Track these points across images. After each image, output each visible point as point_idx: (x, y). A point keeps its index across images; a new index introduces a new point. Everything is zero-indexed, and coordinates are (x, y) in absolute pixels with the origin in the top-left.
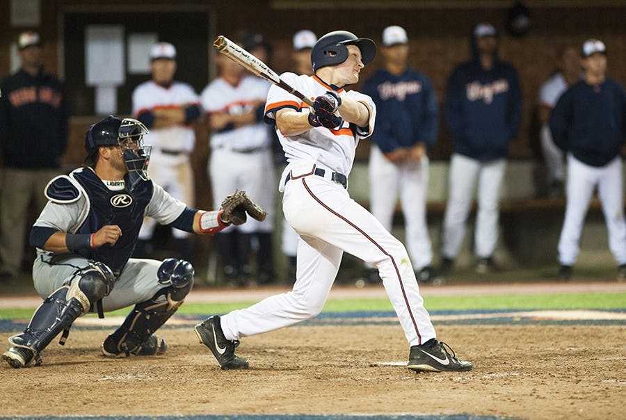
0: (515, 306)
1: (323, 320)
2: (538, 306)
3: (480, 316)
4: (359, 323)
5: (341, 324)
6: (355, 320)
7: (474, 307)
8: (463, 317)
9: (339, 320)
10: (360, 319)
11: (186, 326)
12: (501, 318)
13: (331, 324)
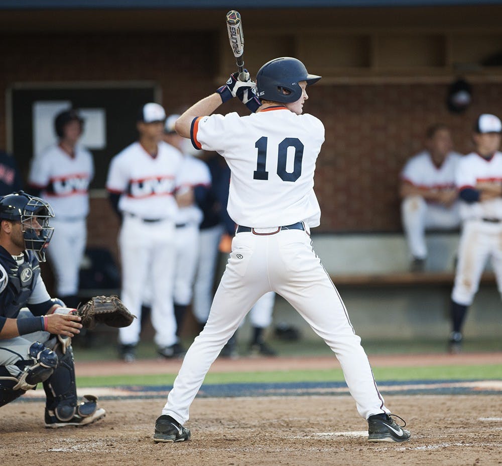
0: (457, 376)
1: (268, 391)
2: (480, 376)
3: (422, 387)
4: (303, 394)
5: (286, 394)
6: (299, 391)
7: (416, 377)
8: (406, 388)
9: (283, 391)
10: (305, 390)
11: (131, 397)
12: (444, 389)
13: (275, 394)
